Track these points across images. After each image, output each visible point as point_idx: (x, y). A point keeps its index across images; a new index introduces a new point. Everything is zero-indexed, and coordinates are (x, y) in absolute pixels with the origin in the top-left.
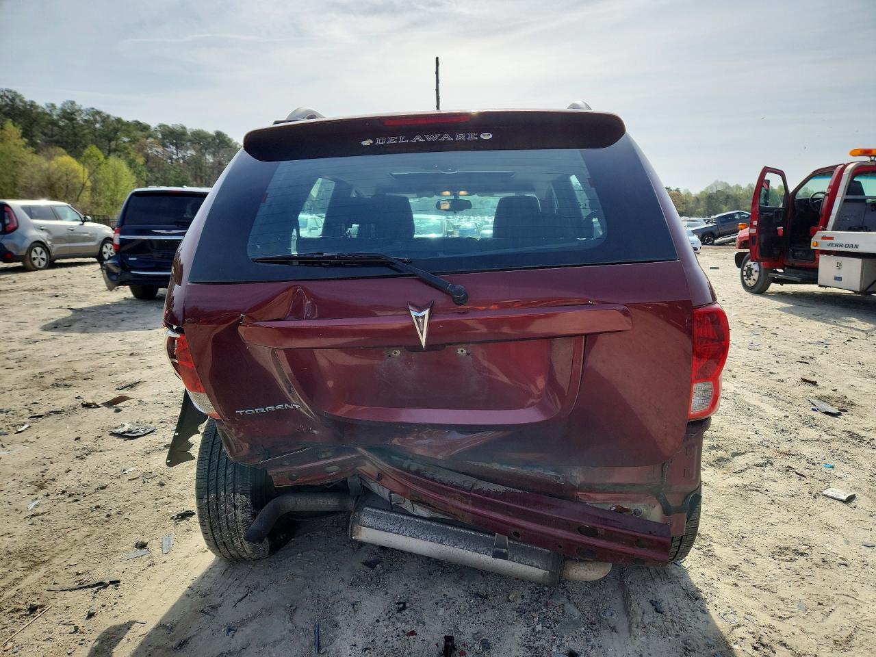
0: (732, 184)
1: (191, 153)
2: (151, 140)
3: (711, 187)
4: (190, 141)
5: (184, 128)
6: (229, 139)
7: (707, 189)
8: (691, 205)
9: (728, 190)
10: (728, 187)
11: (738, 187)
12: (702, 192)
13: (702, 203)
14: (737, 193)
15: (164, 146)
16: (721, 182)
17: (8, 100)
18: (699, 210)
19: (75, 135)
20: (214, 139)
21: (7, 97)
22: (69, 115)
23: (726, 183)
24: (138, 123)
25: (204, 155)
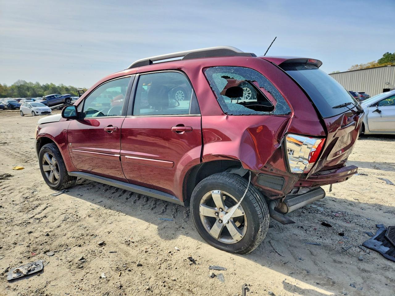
0: (28, 82)
3: (17, 83)
7: (15, 83)
8: (10, 92)
9: (26, 84)
10: (26, 83)
11: (31, 83)
12: (12, 85)
13: (15, 90)
14: (32, 86)
16: (22, 80)
18: (14, 94)
23: (24, 81)
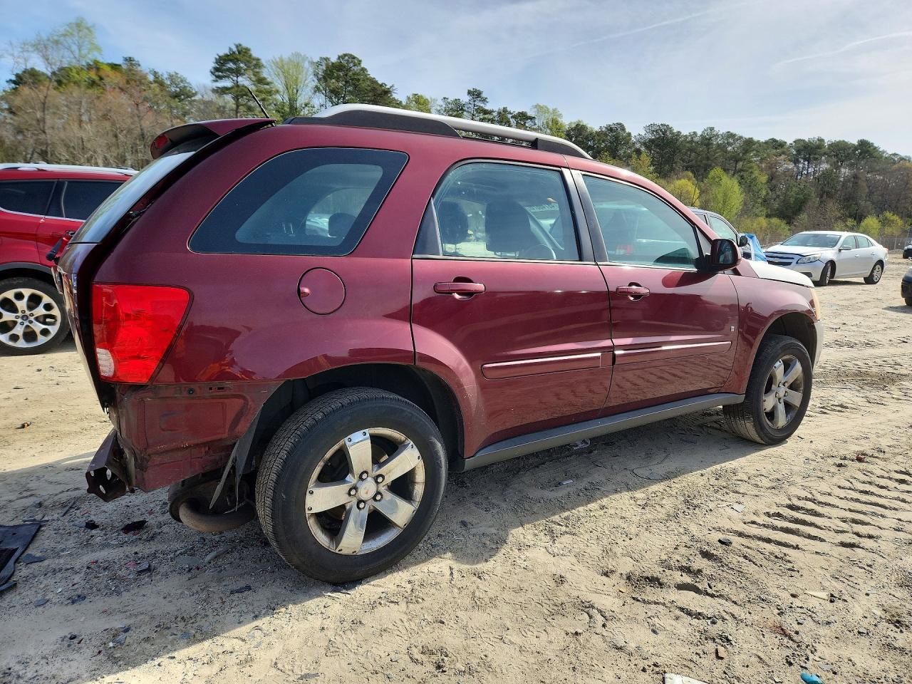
1: (825, 166)
2: (783, 157)
4: (825, 154)
5: (821, 140)
6: (875, 148)
15: (796, 162)
17: (661, 133)
19: (708, 159)
20: (856, 148)
21: (661, 130)
22: (707, 140)
24: (774, 141)
25: (838, 168)
